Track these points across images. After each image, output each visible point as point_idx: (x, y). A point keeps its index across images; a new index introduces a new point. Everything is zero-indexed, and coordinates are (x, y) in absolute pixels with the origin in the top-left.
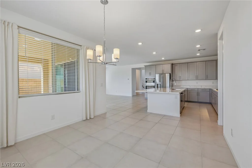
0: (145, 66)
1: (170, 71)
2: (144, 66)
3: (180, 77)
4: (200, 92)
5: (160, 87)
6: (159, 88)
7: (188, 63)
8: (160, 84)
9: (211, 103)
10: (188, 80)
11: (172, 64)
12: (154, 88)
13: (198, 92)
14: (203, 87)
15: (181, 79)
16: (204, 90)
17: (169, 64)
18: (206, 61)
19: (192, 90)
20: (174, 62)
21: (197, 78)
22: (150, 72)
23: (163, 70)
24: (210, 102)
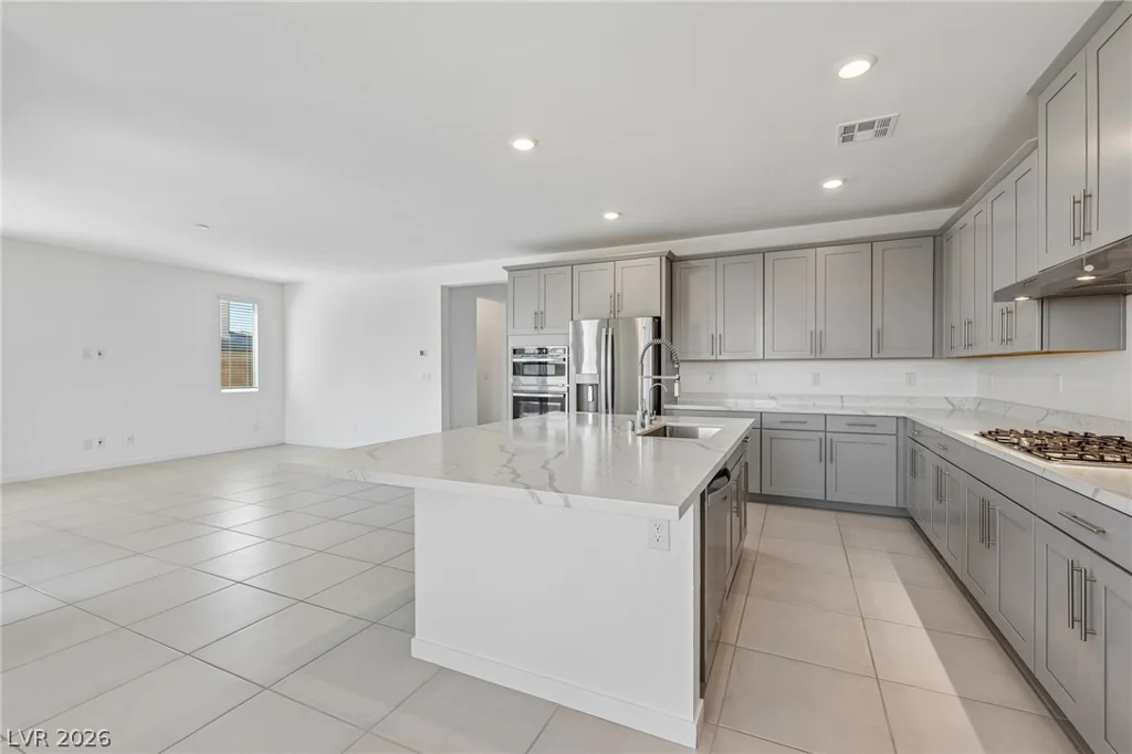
0: (510, 269)
1: (657, 306)
2: (504, 268)
3: (716, 341)
4: (836, 437)
5: (591, 406)
6: (590, 415)
7: (763, 252)
8: (596, 387)
9: (904, 509)
10: (763, 360)
11: (671, 260)
12: (563, 409)
13: (828, 436)
14: (854, 408)
15: (724, 356)
16: (863, 425)
17: (653, 255)
18: (871, 241)
19: (793, 424)
20: (681, 247)
21: (818, 351)
22: (542, 309)
23: (616, 299)
24: (901, 505)
